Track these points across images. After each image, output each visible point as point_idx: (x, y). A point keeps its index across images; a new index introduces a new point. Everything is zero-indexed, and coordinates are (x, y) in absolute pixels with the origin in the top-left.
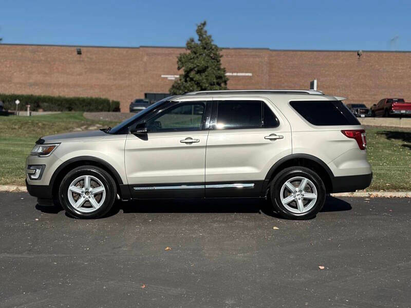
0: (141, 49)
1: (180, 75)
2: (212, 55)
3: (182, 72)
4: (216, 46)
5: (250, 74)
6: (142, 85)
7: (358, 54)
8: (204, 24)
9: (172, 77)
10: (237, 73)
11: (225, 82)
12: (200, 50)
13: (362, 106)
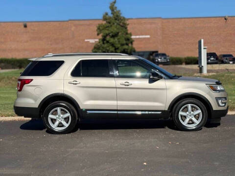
0: (70, 21)
1: (100, 39)
2: (121, 24)
3: (100, 37)
4: (124, 18)
5: (148, 36)
6: (71, 48)
7: (225, 19)
8: (115, 2)
9: (92, 41)
10: (139, 35)
11: (132, 43)
12: (113, 21)
13: (231, 56)
